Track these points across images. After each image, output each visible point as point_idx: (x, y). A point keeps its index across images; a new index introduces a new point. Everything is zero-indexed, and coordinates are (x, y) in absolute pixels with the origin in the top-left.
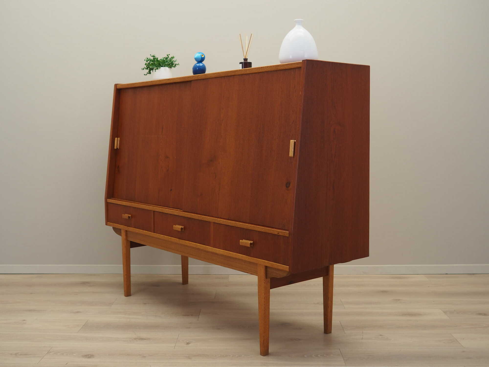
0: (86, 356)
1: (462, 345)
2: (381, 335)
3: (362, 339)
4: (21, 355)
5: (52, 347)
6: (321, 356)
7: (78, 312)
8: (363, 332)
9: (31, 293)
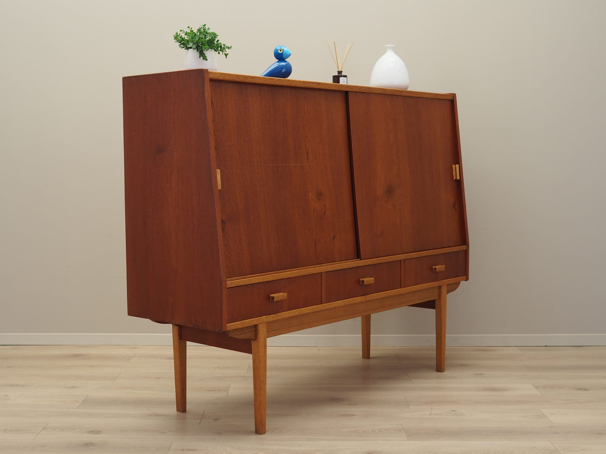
0: (92, 432)
1: (551, 421)
2: (453, 411)
3: (430, 415)
4: (10, 431)
5: (48, 423)
6: (378, 431)
7: (73, 387)
8: (432, 408)
9: (9, 367)
